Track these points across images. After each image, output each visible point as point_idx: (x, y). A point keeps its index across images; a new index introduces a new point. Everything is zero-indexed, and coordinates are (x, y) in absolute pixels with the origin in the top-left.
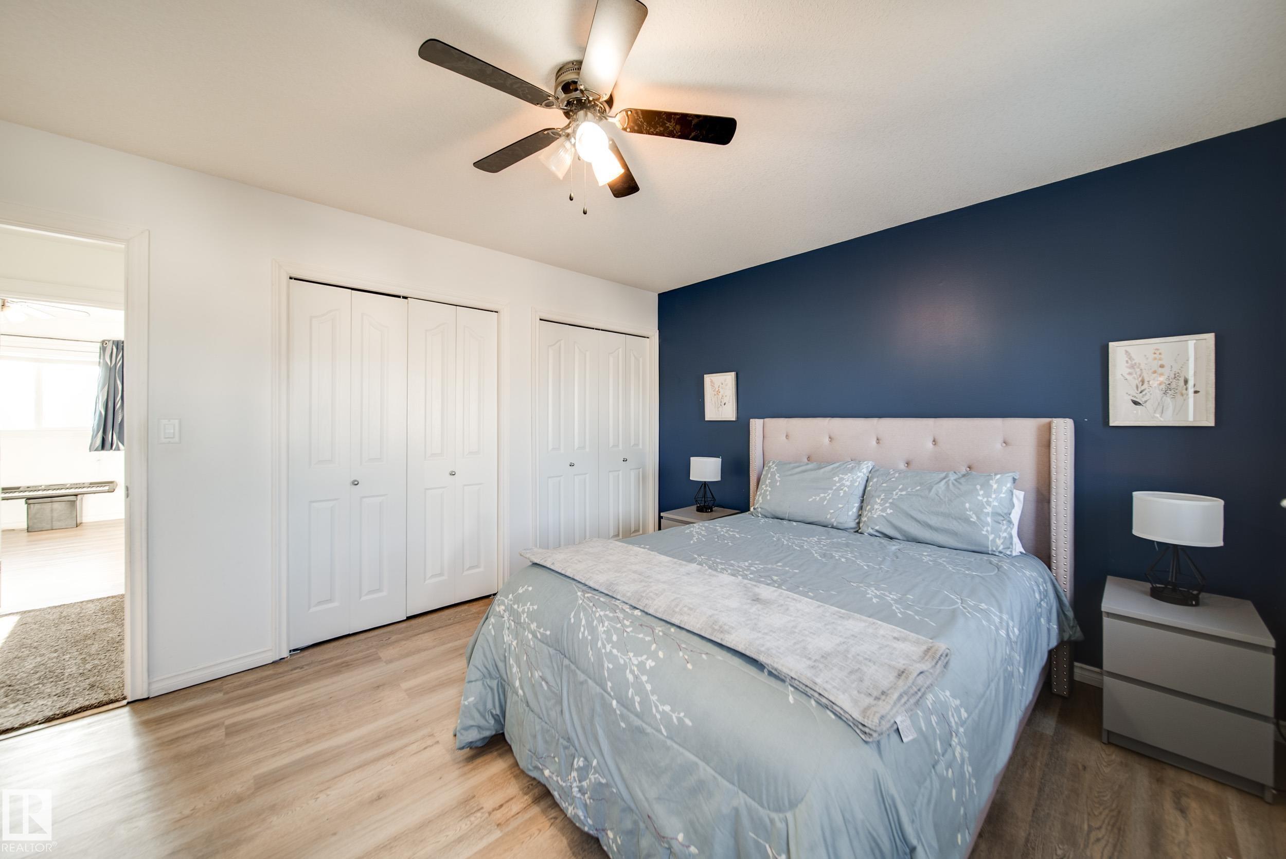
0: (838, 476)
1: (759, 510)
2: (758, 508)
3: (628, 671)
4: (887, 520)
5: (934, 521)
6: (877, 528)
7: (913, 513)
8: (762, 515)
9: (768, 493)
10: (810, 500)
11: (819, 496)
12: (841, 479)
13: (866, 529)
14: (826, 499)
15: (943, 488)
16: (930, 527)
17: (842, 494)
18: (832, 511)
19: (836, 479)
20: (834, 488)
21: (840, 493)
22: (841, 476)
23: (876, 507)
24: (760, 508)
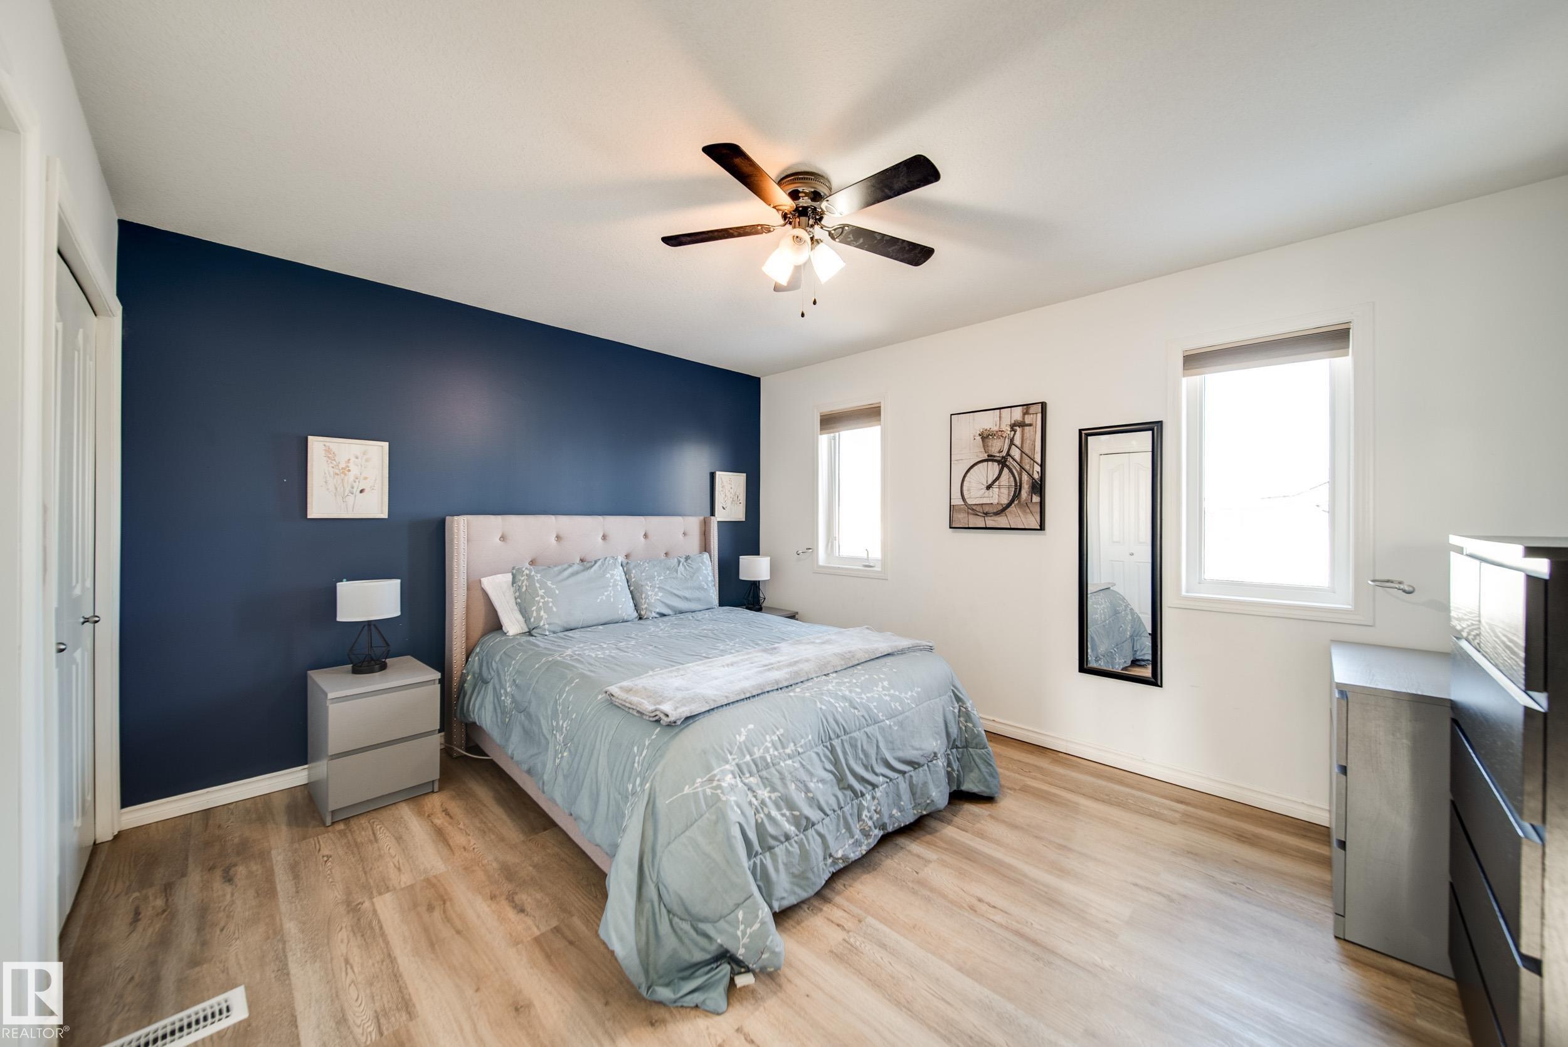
0: (609, 573)
1: (547, 626)
2: (544, 625)
3: (883, 696)
4: (662, 602)
5: (687, 594)
6: (657, 610)
7: (675, 592)
8: (550, 631)
9: (551, 605)
10: (599, 600)
11: (604, 595)
12: (612, 575)
13: (650, 614)
14: (610, 596)
15: (683, 569)
16: (687, 599)
17: (620, 589)
18: (620, 606)
19: (608, 575)
20: (611, 584)
21: (618, 589)
22: (611, 572)
23: (649, 593)
24: (548, 624)
